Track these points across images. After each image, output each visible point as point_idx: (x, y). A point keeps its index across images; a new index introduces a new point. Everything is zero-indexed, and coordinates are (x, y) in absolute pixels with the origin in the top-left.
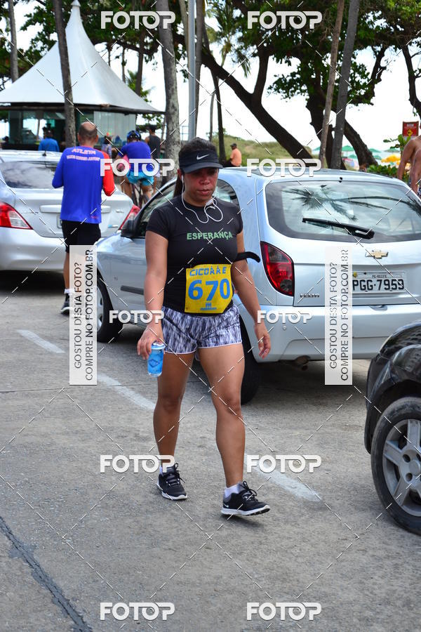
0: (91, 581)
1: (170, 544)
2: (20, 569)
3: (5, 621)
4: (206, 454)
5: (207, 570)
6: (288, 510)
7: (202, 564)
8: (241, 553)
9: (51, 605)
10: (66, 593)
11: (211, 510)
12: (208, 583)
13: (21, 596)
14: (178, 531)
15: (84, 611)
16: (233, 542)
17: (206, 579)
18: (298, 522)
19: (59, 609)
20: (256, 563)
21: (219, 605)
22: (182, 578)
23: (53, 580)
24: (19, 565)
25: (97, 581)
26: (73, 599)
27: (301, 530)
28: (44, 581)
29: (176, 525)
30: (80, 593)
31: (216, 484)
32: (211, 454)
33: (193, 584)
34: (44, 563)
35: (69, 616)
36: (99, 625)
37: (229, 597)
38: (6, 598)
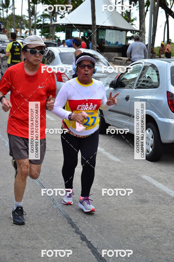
1: (116, 208)
3: (50, 227)
4: (137, 178)
5: (129, 217)
6: (166, 200)
7: (128, 215)
8: (144, 213)
9: (67, 224)
10: (73, 221)
11: (134, 198)
12: (129, 222)
13: (56, 220)
14: (120, 204)
15: (80, 226)
16: (142, 209)
17: (128, 220)
18: (169, 205)
19: (70, 225)
20: (149, 217)
21: (131, 229)
22: (119, 219)
23: (69, 216)
25: (86, 218)
26: (76, 222)
27: (170, 207)
28: (65, 216)
29: (120, 202)
30: (79, 221)
31: (138, 189)
32: (139, 179)
33: (123, 221)
35: (74, 228)
37: (136, 226)
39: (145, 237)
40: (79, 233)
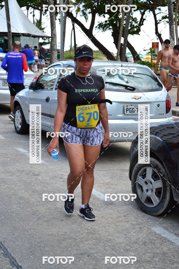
0: (11, 234)
1: (46, 219)
4: (63, 181)
5: (61, 230)
6: (96, 205)
7: (59, 227)
8: (75, 223)
12: (61, 235)
14: (49, 213)
15: (8, 247)
17: (60, 233)
18: (100, 210)
20: (82, 227)
21: (65, 244)
22: (50, 233)
25: (14, 234)
26: (3, 242)
27: (101, 213)
29: (49, 211)
30: (7, 239)
33: (55, 236)
35: (1, 249)
36: (14, 252)
37: (70, 241)
39: (82, 254)
40: (7, 256)
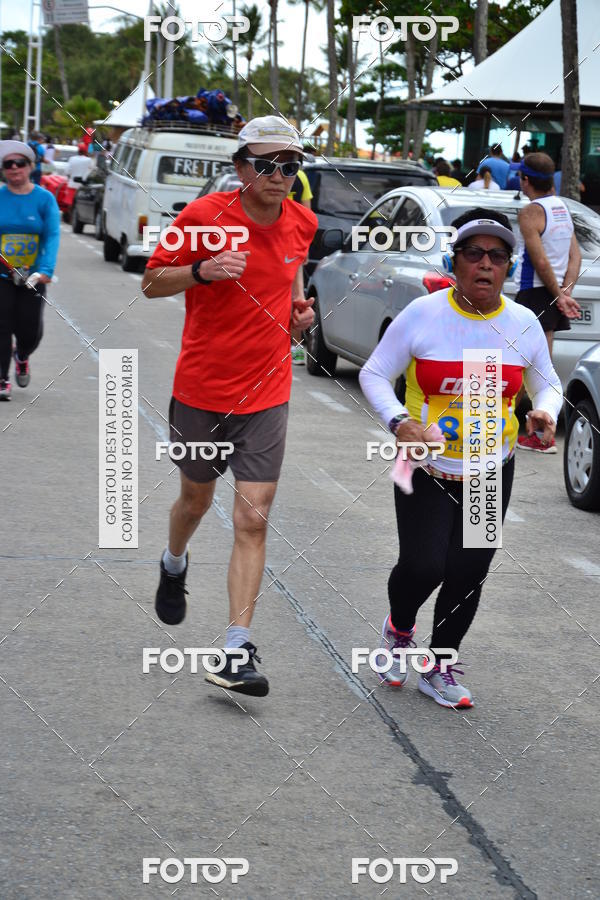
0: (527, 823)
2: (427, 799)
9: (467, 845)
10: (490, 834)
13: (426, 831)
15: (513, 856)
19: (478, 851)
23: (473, 817)
24: (426, 794)
26: (499, 841)
30: (510, 836)
34: (461, 795)
35: (490, 861)
36: (531, 875)
38: (404, 830)
40: (508, 882)
